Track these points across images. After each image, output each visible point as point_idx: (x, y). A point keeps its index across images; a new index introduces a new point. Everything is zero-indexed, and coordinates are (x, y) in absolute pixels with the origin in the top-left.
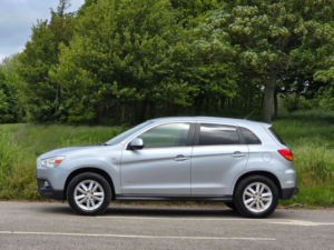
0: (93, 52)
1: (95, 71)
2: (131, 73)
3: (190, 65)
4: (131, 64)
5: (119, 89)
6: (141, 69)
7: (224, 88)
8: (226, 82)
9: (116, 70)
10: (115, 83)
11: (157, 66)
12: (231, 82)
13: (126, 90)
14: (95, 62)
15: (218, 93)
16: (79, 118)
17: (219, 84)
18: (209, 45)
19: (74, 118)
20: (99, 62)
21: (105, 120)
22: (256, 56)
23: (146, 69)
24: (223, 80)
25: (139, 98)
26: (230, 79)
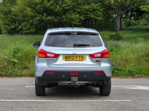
1: (34, 8)
3: (80, 5)
4: (52, 5)
5: (46, 17)
7: (96, 16)
8: (97, 13)
9: (44, 8)
10: (45, 14)
12: (99, 13)
13: (49, 17)
15: (93, 19)
16: (28, 31)
17: (94, 14)
19: (26, 31)
21: (40, 32)
24: (96, 12)
25: (56, 21)
26: (99, 11)
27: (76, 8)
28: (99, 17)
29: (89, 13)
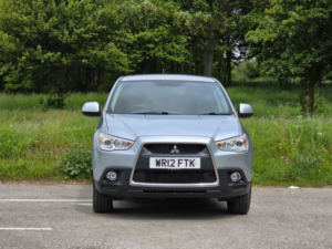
0: (14, 14)
1: (17, 35)
2: (56, 37)
3: (118, 29)
4: (56, 27)
5: (43, 53)
6: (67, 33)
7: (170, 53)
8: (173, 47)
9: (39, 33)
10: (39, 47)
11: (83, 29)
12: (177, 47)
13: (50, 54)
14: (17, 25)
15: (164, 60)
16: (16, 86)
17: (164, 49)
18: (139, 6)
20: (21, 25)
22: (190, 16)
23: (71, 33)
24: (170, 45)
25: (65, 62)
26: (177, 43)
27: (111, 34)
28: (178, 56)
29: (151, 46)
